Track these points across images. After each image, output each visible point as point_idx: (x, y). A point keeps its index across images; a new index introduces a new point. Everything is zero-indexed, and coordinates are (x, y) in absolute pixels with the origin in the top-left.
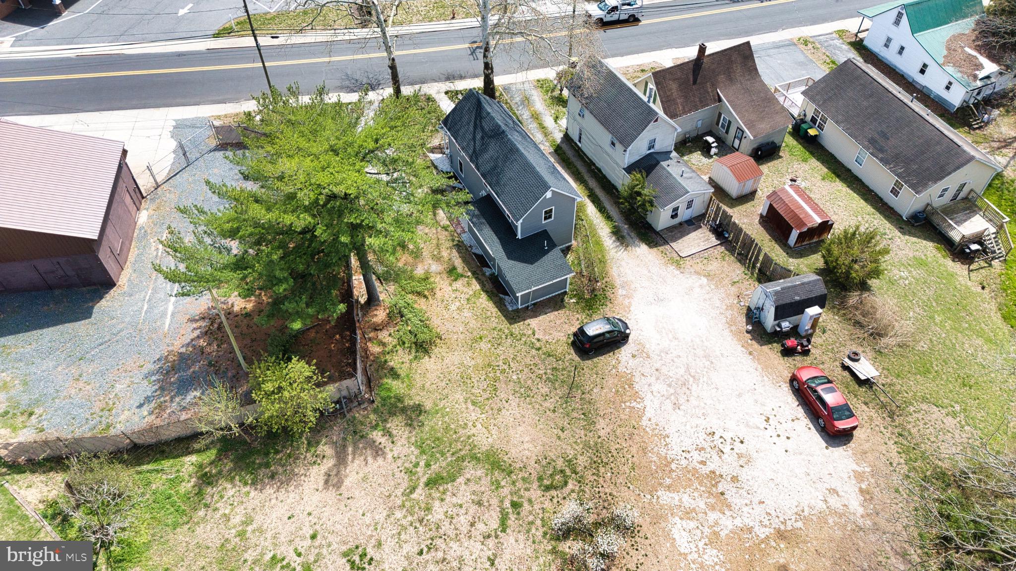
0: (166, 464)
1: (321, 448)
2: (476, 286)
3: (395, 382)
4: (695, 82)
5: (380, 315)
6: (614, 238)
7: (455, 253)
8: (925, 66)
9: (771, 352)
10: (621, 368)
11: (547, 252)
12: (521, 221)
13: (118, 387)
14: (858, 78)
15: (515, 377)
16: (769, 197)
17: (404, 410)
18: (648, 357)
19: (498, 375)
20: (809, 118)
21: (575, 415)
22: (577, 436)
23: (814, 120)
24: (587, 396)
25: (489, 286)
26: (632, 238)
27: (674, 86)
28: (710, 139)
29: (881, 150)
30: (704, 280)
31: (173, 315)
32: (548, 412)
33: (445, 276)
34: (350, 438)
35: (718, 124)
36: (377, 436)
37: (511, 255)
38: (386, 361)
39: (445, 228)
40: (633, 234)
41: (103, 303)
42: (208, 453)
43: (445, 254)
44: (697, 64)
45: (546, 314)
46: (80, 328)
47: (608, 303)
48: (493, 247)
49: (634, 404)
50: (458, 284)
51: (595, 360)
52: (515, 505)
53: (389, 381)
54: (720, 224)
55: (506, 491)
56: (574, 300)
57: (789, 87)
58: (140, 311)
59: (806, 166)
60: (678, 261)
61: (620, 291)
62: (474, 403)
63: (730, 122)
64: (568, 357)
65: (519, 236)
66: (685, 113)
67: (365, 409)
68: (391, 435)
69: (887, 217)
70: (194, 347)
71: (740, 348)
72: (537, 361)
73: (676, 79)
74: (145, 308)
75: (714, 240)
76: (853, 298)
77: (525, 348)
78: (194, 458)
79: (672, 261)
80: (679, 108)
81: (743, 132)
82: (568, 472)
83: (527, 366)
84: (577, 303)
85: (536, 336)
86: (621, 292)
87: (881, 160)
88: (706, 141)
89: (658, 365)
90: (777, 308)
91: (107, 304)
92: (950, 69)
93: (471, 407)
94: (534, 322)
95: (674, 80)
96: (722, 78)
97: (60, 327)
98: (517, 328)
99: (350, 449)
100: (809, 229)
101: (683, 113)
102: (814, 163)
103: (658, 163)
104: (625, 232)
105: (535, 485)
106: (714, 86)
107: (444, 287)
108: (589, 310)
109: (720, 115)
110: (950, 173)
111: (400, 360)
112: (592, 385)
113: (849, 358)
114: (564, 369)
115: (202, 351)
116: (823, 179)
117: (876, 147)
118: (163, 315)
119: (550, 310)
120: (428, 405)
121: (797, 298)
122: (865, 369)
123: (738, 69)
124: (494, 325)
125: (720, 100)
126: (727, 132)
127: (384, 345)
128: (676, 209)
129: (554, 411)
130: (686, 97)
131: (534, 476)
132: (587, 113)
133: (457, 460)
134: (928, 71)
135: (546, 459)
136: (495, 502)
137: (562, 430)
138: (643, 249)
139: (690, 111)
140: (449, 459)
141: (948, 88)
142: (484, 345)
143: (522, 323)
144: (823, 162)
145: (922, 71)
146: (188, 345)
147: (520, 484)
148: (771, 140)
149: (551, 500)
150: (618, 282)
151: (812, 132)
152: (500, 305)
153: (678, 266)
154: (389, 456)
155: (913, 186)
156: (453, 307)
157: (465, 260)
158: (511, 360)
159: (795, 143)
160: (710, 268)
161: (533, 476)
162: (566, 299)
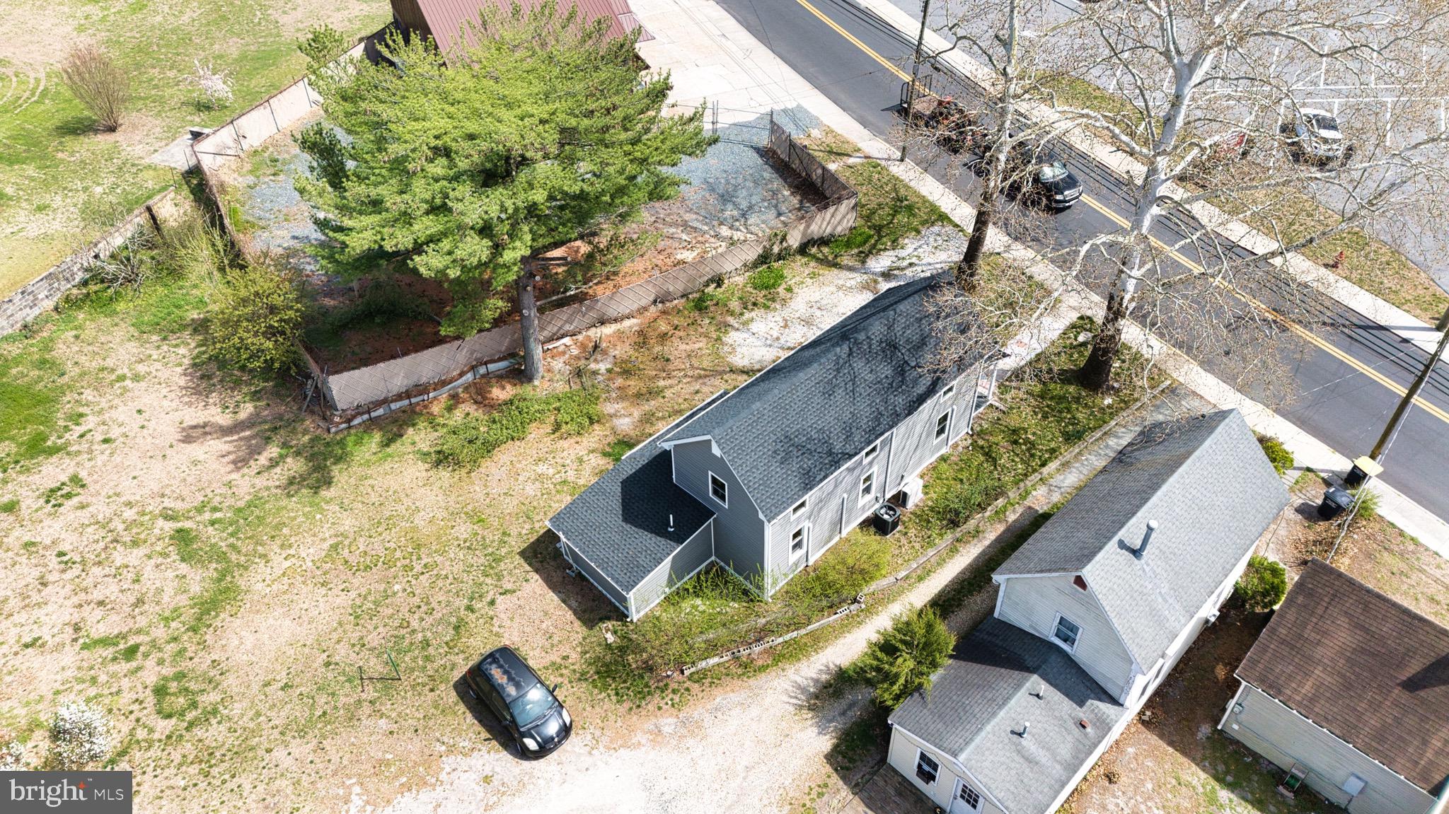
1: (251, 405)
3: (375, 446)
5: (504, 393)
6: (824, 677)
10: (451, 761)
11: (663, 534)
15: (397, 587)
17: (320, 469)
19: (399, 564)
21: (323, 700)
22: (272, 714)
24: (367, 709)
26: (843, 713)
32: (324, 656)
34: (267, 426)
36: (271, 453)
38: (416, 425)
40: (856, 713)
45: (564, 601)
47: (627, 705)
50: (596, 460)
51: (462, 708)
52: (131, 652)
53: (377, 439)
55: (160, 633)
56: (610, 638)
61: (672, 720)
62: (334, 547)
64: (459, 659)
66: (1307, 708)
67: (318, 427)
68: (272, 467)
72: (442, 612)
73: (1362, 628)
77: (468, 587)
80: (1301, 684)
82: (190, 716)
83: (426, 600)
84: (608, 646)
85: (500, 599)
86: (668, 723)
93: (326, 545)
94: (536, 587)
98: (516, 565)
99: (248, 433)
101: (1299, 704)
104: (854, 697)
105: (168, 671)
107: (585, 445)
108: (598, 673)
111: (420, 439)
112: (394, 715)
114: (427, 658)
119: (574, 604)
120: (331, 493)
124: (514, 532)
127: (448, 414)
129: (329, 665)
131: (185, 665)
133: (221, 554)
135: (221, 674)
136: (142, 622)
140: (223, 544)
142: (464, 530)
143: (528, 568)
147: (171, 648)
149: (137, 700)
150: (696, 711)
154: (234, 476)
156: (542, 469)
158: (435, 572)
161: (189, 664)
162: (610, 625)
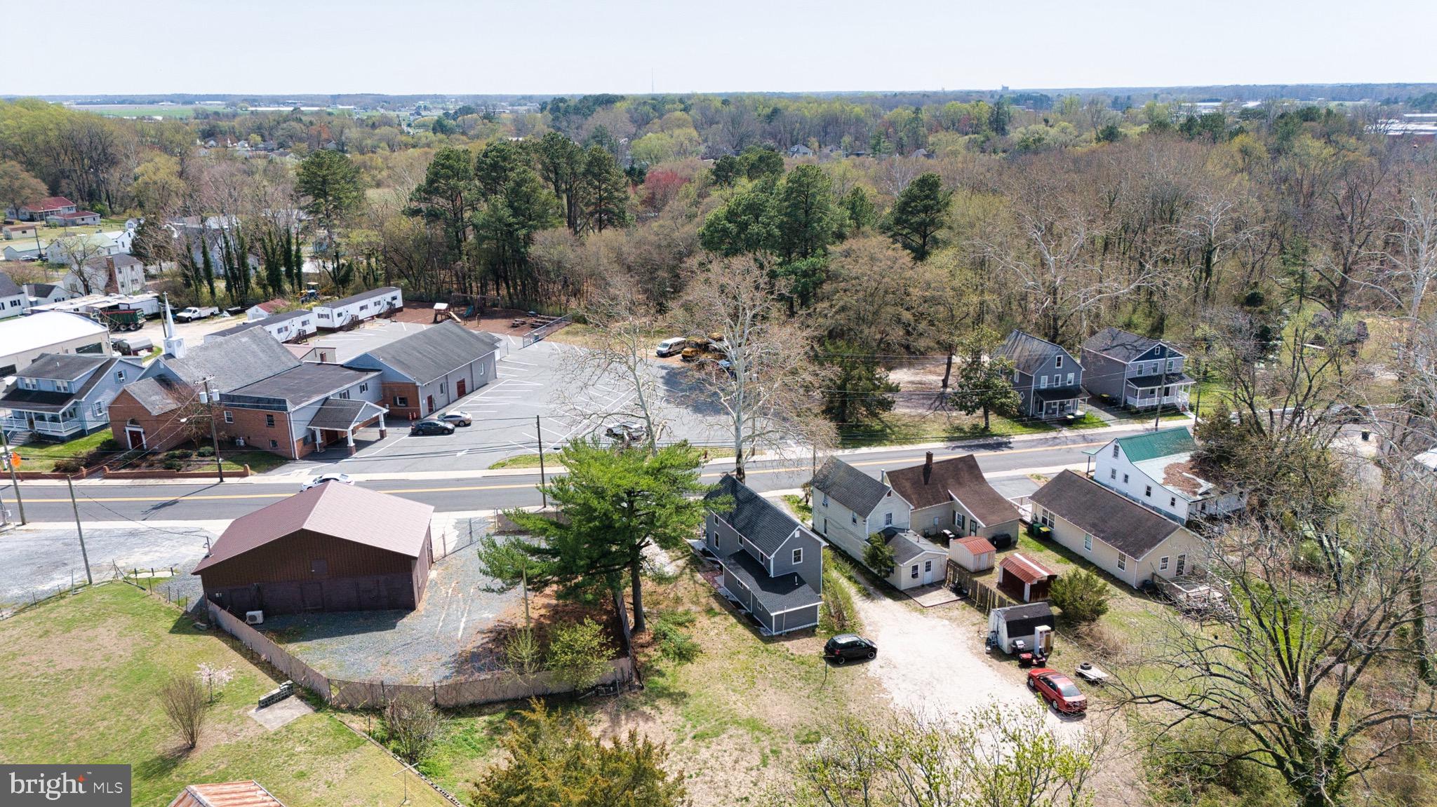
0: (463, 721)
1: (597, 716)
2: (732, 620)
3: (661, 679)
4: (926, 483)
5: (645, 638)
6: (860, 595)
7: (712, 600)
8: (1149, 488)
9: (1012, 667)
10: (869, 674)
11: (798, 587)
12: (773, 556)
13: (420, 670)
14: (1074, 482)
15: (771, 676)
16: (1001, 563)
17: (670, 695)
18: (895, 667)
19: (756, 675)
20: (1040, 520)
21: (827, 700)
22: (830, 713)
23: (1044, 521)
24: (838, 690)
25: (746, 621)
26: (878, 595)
27: (907, 485)
28: (947, 532)
29: (1103, 531)
30: (947, 622)
31: (464, 629)
32: (803, 698)
33: (704, 614)
34: (622, 709)
35: (954, 523)
36: (647, 709)
37: (764, 588)
38: (652, 666)
39: (703, 585)
40: (877, 591)
41: (405, 620)
42: (499, 715)
43: (703, 601)
44: (927, 468)
45: (799, 639)
46: (387, 635)
48: (748, 582)
49: (882, 695)
50: (717, 619)
51: (846, 668)
52: (775, 752)
53: (656, 678)
54: (959, 583)
55: (765, 744)
56: (824, 631)
57: (1021, 502)
58: (436, 627)
59: (1041, 555)
60: (923, 609)
61: (868, 627)
62: (734, 691)
63: (964, 517)
64: (820, 665)
65: (772, 575)
67: (635, 693)
68: (658, 708)
69: (1119, 587)
70: (484, 649)
71: (980, 662)
72: (791, 666)
73: (909, 479)
74: (441, 624)
75: (954, 596)
76: (1083, 628)
77: (780, 659)
78: (486, 718)
79: (916, 610)
80: (914, 502)
81: (976, 523)
82: (822, 734)
83: (782, 669)
84: (828, 633)
85: (790, 652)
87: (1103, 538)
88: (944, 534)
89: (904, 673)
90: (1008, 624)
91: (408, 621)
92: (1170, 487)
93: (732, 694)
94: (787, 644)
95: (907, 479)
96: (951, 481)
97: (370, 634)
98: (771, 647)
99: (623, 717)
100: (1039, 582)
102: (1049, 552)
103: (896, 533)
104: (871, 591)
105: (792, 741)
106: (945, 487)
107: (703, 621)
109: (954, 512)
110: (1161, 540)
111: (666, 665)
112: (843, 683)
113: (1082, 667)
114: (816, 672)
115: (491, 651)
116: (1058, 562)
117: (1099, 530)
118: (457, 629)
119: (802, 637)
120: (691, 692)
121: (1026, 617)
122: (1095, 673)
123: (966, 476)
124: (750, 645)
125: (952, 499)
126: (963, 528)
127: (649, 656)
128: (915, 568)
129: (808, 697)
130: (919, 494)
132: (830, 501)
133: (720, 724)
134: (1152, 492)
135: (802, 725)
136: (756, 750)
137: (816, 709)
138: (888, 602)
139: (925, 505)
140: (713, 724)
141: (1173, 504)
142: (742, 657)
143: (776, 644)
144: (1057, 552)
145: (1148, 494)
146: (478, 647)
147: (778, 740)
148: (1006, 532)
150: (865, 622)
151: (1044, 529)
152: (757, 633)
153: (921, 612)
154: (659, 721)
155: (1132, 554)
156: (712, 633)
157: (721, 604)
158: (767, 666)
159: (1030, 540)
160: (951, 614)
161: (790, 735)
162: (817, 630)
